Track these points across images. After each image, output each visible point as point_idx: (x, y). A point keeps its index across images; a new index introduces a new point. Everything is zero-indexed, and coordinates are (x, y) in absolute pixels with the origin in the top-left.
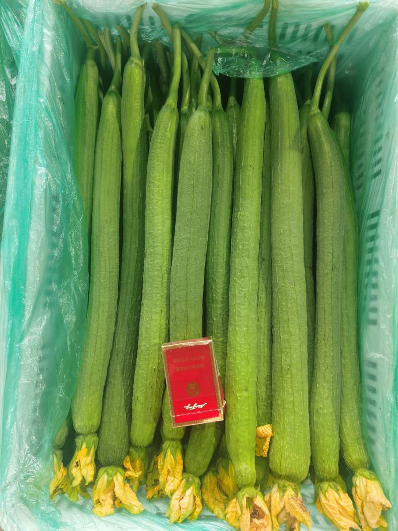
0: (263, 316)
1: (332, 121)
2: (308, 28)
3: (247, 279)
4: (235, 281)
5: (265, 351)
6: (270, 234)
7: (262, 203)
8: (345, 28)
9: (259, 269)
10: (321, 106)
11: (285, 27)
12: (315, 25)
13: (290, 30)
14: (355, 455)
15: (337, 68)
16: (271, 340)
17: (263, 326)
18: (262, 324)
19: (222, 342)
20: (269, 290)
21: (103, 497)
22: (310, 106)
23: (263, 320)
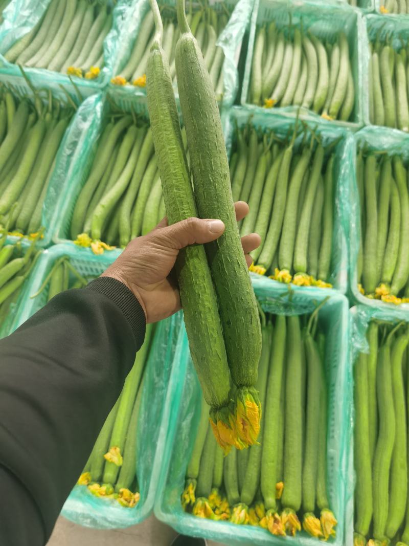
1: (316, 339)
2: (306, 299)
3: (275, 408)
5: (281, 447)
6: (285, 388)
8: (322, 302)
10: (311, 332)
11: (296, 297)
12: (309, 299)
13: (298, 299)
14: (322, 501)
16: (284, 442)
20: (284, 416)
21: (199, 511)
22: (306, 332)
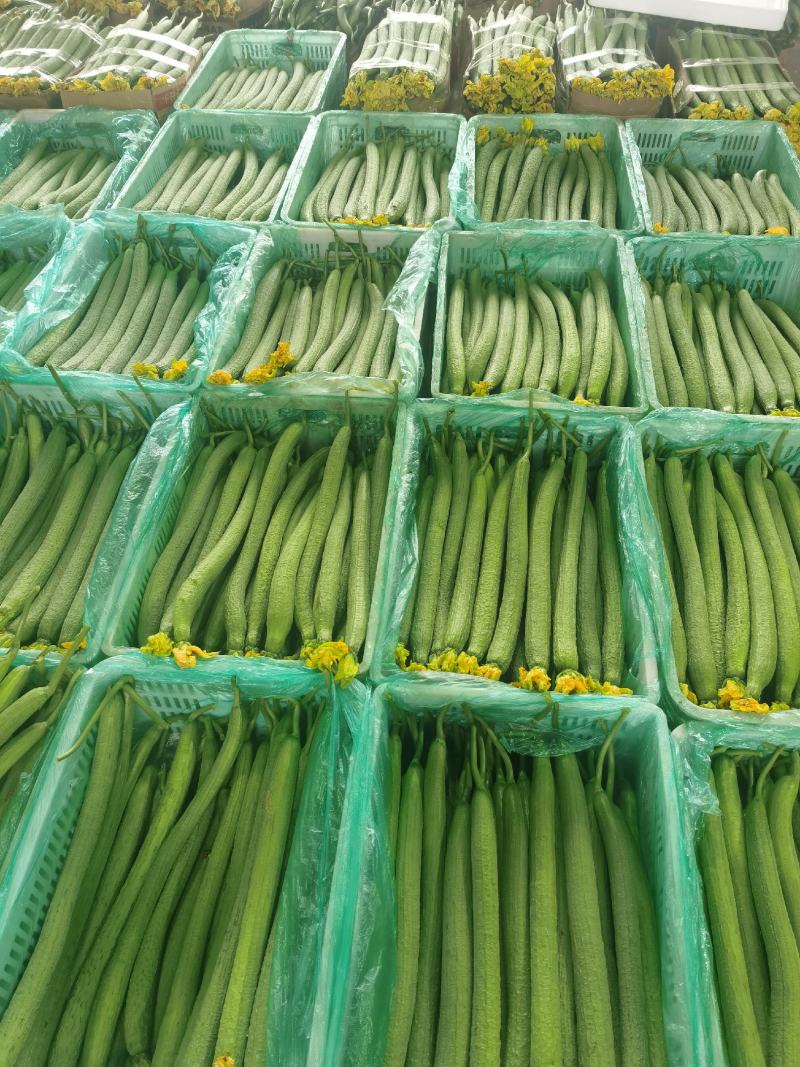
0: (565, 992)
1: (617, 800)
2: (585, 721)
3: (547, 948)
4: (536, 950)
5: (569, 1032)
6: (566, 906)
7: (558, 874)
8: (615, 723)
9: (559, 943)
10: (604, 786)
11: (566, 719)
12: (591, 719)
13: (570, 722)
15: (615, 752)
16: (575, 1020)
17: (565, 1003)
18: (565, 1002)
19: (526, 1017)
20: (570, 966)
22: (594, 783)
23: (565, 997)
